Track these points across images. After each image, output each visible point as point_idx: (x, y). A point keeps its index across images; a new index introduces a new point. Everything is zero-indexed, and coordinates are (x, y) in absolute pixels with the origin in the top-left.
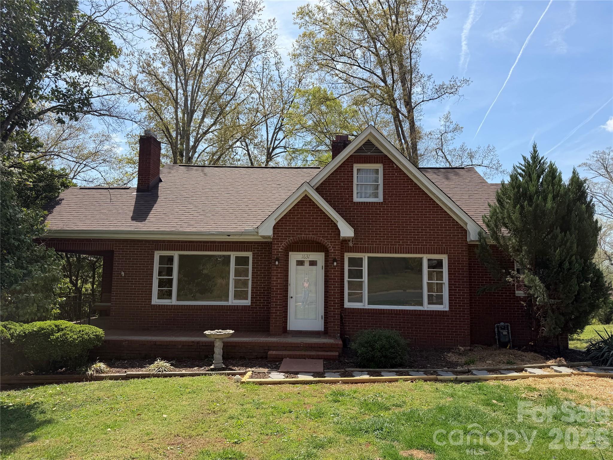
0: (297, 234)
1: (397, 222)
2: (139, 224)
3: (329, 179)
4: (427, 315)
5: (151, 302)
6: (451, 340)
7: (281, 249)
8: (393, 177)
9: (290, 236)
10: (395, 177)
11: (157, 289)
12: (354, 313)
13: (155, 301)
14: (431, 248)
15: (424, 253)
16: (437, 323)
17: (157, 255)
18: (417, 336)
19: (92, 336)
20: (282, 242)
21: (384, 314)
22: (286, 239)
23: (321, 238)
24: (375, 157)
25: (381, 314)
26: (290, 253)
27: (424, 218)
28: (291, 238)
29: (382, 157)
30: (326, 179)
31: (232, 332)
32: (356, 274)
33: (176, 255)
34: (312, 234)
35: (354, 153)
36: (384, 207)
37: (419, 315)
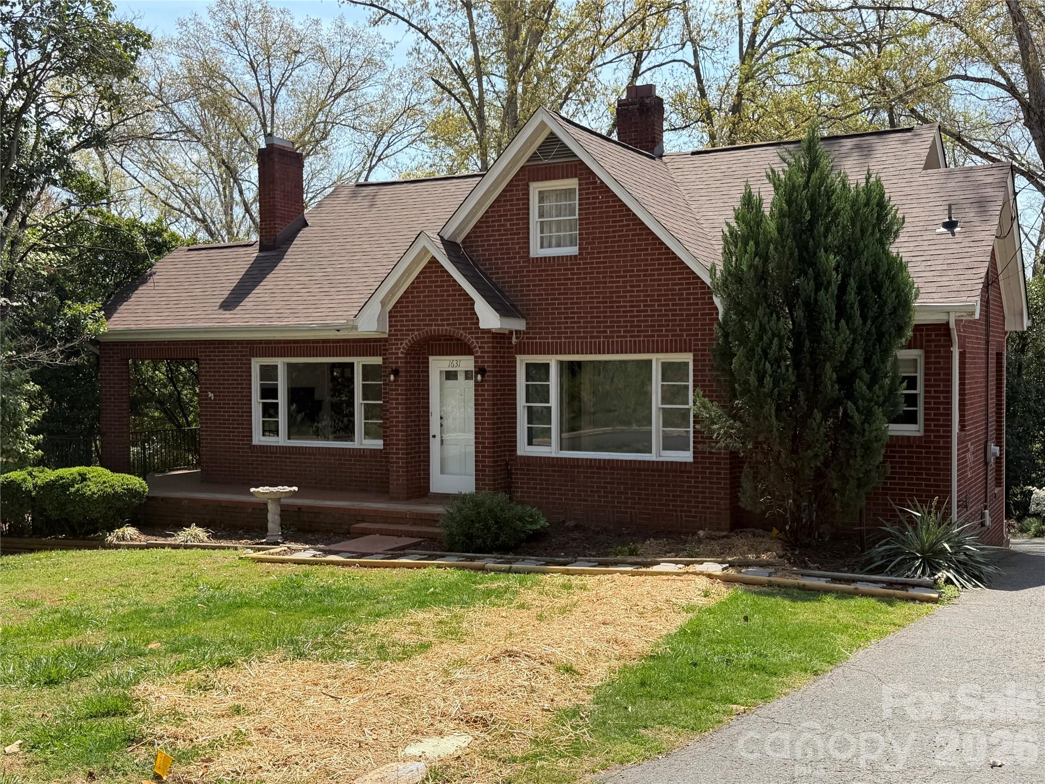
0: (424, 325)
1: (601, 293)
2: (227, 314)
3: (487, 217)
4: (652, 471)
5: (251, 440)
6: (695, 517)
7: (402, 353)
8: (595, 203)
9: (414, 330)
10: (600, 203)
11: (261, 419)
12: (529, 465)
13: (258, 438)
14: (662, 341)
15: (653, 352)
16: (669, 486)
17: (256, 364)
18: (634, 508)
19: (119, 490)
20: (403, 339)
21: (578, 467)
22: (408, 335)
23: (462, 332)
24: (563, 167)
25: (573, 467)
26: (431, 358)
27: (649, 283)
28: (416, 333)
29: (576, 165)
30: (482, 218)
31: (296, 489)
32: (538, 393)
33: (280, 362)
34: (448, 325)
35: (528, 161)
36: (580, 264)
37: (639, 470)
